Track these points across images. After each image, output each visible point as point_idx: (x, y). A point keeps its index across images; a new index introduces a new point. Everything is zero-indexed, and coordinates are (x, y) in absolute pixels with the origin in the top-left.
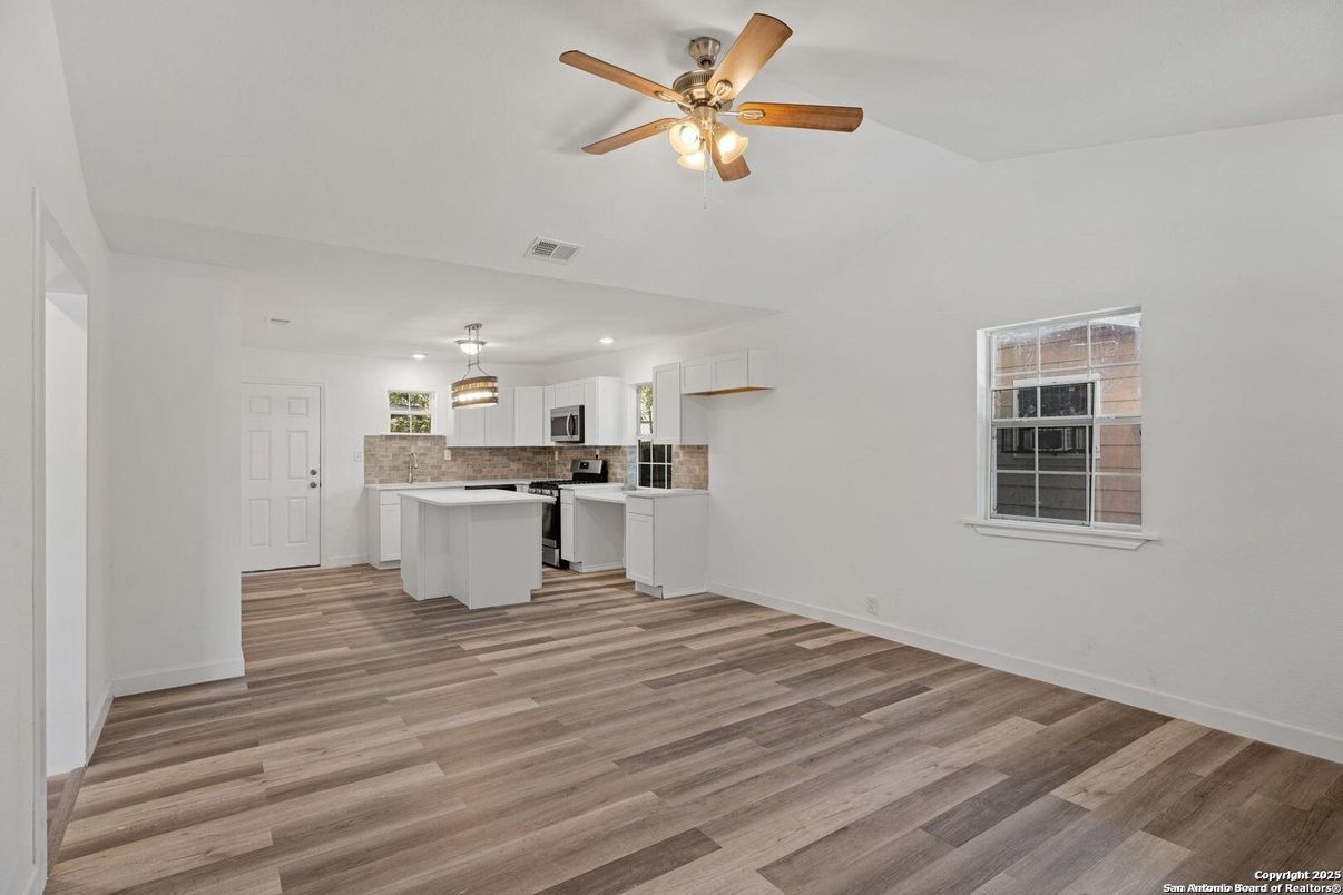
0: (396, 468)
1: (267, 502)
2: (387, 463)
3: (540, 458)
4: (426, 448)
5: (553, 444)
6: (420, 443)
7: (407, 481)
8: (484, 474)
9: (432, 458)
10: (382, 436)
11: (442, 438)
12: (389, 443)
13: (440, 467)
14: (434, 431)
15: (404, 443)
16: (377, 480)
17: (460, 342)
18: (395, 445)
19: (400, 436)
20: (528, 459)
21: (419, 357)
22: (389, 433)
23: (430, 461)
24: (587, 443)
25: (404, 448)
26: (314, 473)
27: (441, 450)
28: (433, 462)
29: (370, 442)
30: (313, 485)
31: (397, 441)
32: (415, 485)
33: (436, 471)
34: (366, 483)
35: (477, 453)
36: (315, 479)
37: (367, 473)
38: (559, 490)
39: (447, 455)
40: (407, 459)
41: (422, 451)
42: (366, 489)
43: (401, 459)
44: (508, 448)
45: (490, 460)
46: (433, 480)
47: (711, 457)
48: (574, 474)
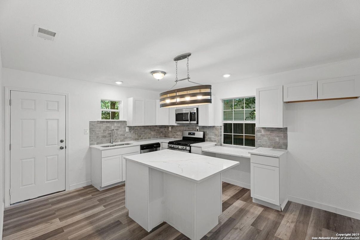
0: (104, 137)
1: (33, 159)
2: (100, 135)
3: (162, 130)
4: (118, 127)
5: (176, 125)
6: (115, 124)
7: (110, 142)
8: (141, 137)
9: (121, 131)
10: (98, 121)
11: (125, 122)
12: (101, 125)
13: (124, 135)
14: (121, 119)
15: (108, 125)
16: (96, 143)
17: (153, 72)
18: (104, 126)
19: (107, 121)
20: (158, 130)
21: (119, 83)
22: (101, 120)
23: (120, 133)
24: (199, 125)
25: (108, 127)
26: (62, 141)
27: (125, 127)
28: (121, 133)
29: (92, 125)
30: (62, 148)
31: (105, 123)
32: (114, 144)
33: (122, 137)
34: (90, 144)
35: (139, 128)
36: (63, 145)
37: (91, 140)
38: (190, 147)
39: (127, 129)
40: (110, 132)
41: (116, 128)
42: (90, 148)
43: (107, 132)
44: (151, 126)
45: (144, 131)
46: (121, 141)
47: (289, 133)
48: (183, 137)
